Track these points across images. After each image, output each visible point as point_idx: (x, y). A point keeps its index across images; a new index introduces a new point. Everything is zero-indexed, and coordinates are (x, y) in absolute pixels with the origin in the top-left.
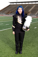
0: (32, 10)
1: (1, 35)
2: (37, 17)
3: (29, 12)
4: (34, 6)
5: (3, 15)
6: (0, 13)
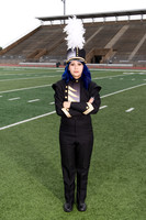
1: (13, 141)
2: (135, 67)
4: (126, 27)
5: (17, 64)
6: (9, 58)
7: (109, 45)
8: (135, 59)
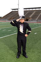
0: (33, 16)
2: (37, 22)
3: (30, 18)
4: (35, 12)
7: (30, 17)
8: (37, 20)
